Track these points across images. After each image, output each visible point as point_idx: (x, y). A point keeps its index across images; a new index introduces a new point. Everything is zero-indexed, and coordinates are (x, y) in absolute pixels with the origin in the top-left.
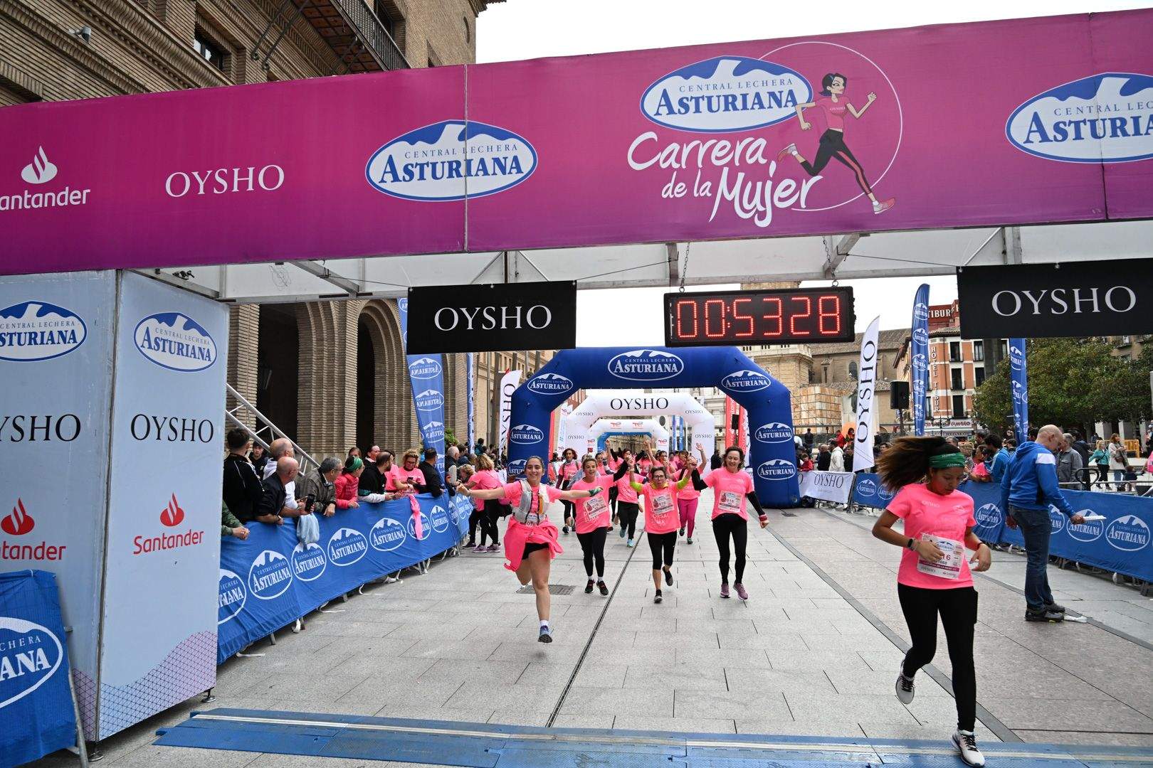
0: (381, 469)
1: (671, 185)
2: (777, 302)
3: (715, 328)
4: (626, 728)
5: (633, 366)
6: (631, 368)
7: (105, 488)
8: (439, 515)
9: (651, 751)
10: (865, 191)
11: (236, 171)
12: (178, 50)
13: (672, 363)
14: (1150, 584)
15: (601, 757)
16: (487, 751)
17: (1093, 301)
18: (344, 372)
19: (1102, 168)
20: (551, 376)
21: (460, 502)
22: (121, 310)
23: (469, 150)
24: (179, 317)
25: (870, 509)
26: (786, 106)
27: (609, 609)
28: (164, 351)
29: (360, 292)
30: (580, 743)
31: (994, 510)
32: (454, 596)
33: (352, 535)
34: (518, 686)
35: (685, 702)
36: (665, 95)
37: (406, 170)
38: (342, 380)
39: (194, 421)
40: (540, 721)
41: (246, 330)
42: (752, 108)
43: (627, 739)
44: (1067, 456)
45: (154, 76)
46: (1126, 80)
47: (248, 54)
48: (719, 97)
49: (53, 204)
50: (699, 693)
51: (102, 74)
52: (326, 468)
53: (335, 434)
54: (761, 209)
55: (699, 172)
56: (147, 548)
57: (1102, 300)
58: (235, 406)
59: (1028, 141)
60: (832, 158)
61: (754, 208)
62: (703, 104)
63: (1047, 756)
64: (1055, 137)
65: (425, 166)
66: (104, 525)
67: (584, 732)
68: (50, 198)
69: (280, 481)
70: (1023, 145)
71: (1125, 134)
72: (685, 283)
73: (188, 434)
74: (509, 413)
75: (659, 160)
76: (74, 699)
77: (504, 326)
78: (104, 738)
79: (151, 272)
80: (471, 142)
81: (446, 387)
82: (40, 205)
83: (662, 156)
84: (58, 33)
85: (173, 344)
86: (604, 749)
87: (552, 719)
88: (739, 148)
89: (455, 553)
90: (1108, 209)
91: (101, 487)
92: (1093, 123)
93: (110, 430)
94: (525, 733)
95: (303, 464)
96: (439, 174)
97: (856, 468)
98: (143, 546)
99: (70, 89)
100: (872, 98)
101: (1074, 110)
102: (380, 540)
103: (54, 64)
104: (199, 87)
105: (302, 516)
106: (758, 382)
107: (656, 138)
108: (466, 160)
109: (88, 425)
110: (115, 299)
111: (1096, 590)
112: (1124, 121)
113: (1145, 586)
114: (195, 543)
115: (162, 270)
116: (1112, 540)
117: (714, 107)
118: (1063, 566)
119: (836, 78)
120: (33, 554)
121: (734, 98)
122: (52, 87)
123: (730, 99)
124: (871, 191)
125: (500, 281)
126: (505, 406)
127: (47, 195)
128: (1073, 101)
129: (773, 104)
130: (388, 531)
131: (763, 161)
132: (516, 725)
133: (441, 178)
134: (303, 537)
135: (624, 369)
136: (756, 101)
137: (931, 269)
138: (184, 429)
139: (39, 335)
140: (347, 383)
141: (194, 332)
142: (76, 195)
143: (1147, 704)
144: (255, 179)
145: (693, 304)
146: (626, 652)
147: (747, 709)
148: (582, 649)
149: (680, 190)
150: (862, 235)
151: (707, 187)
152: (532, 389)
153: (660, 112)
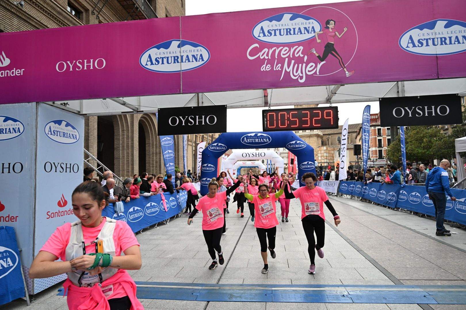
0: (149, 183)
1: (265, 65)
2: (308, 113)
3: (283, 124)
4: (248, 283)
5: (251, 139)
6: (250, 140)
7: (34, 192)
8: (173, 201)
9: (258, 292)
10: (343, 68)
11: (85, 61)
12: (61, 11)
13: (267, 138)
15: (238, 295)
16: (193, 294)
17: (432, 111)
18: (133, 144)
19: (437, 58)
20: (218, 144)
21: (181, 196)
22: (39, 119)
23: (182, 52)
24: (63, 122)
25: (345, 195)
26: (311, 33)
27: (241, 237)
28: (57, 135)
29: (138, 110)
30: (230, 290)
31: (394, 195)
32: (179, 233)
33: (137, 210)
34: (205, 268)
35: (272, 272)
36: (262, 28)
37: (156, 60)
38: (133, 147)
39: (70, 164)
40: (214, 282)
41: (93, 127)
42: (298, 34)
43: (249, 288)
45: (51, 22)
46: (447, 22)
47: (90, 12)
48: (284, 29)
49: (9, 75)
50: (277, 269)
51: (29, 21)
52: (126, 183)
53: (130, 169)
54: (301, 75)
55: (276, 60)
56: (52, 216)
57: (436, 111)
58: (88, 158)
59: (408, 47)
60: (330, 54)
61: (298, 75)
62: (278, 32)
63: (413, 290)
64: (418, 45)
65: (164, 58)
66: (34, 207)
67: (232, 285)
68: (7, 73)
69: (108, 188)
70: (405, 48)
71: (446, 44)
72: (271, 105)
73: (68, 170)
74: (201, 159)
75: (260, 55)
76: (23, 278)
77: (197, 124)
78: (36, 293)
79: (51, 103)
80: (183, 48)
81: (175, 149)
82: (3, 76)
83: (261, 54)
84: (10, 4)
85: (61, 133)
86: (240, 291)
87: (219, 280)
88: (292, 50)
89: (179, 216)
90: (439, 73)
91: (32, 192)
92: (433, 39)
93: (36, 169)
95: (117, 181)
96: (170, 62)
97: (340, 179)
98: (50, 215)
99: (16, 27)
100: (345, 29)
101: (426, 34)
102: (149, 211)
103: (8, 17)
104: (69, 26)
105: (117, 202)
106: (301, 145)
107: (258, 46)
108: (181, 56)
109: (26, 167)
110: (36, 114)
112: (445, 39)
113: (452, 223)
114: (72, 214)
115: (55, 102)
117: (282, 34)
118: (420, 216)
119: (331, 21)
120: (5, 220)
121: (290, 30)
122: (8, 26)
123: (288, 30)
124: (345, 68)
125: (196, 105)
126: (199, 156)
127: (6, 71)
128: (426, 31)
129: (306, 32)
130: (152, 207)
131: (302, 56)
132: (204, 283)
133: (171, 63)
134: (117, 211)
135: (247, 141)
136: (299, 31)
137: (369, 99)
138: (66, 168)
139: (5, 130)
140: (134, 148)
141: (70, 128)
142: (18, 71)
143: (452, 269)
144: (94, 64)
145: (274, 114)
146: (248, 253)
147: (296, 275)
148: (231, 253)
149: (268, 68)
150: (341, 85)
151: (279, 66)
152: (210, 149)
153: (260, 36)
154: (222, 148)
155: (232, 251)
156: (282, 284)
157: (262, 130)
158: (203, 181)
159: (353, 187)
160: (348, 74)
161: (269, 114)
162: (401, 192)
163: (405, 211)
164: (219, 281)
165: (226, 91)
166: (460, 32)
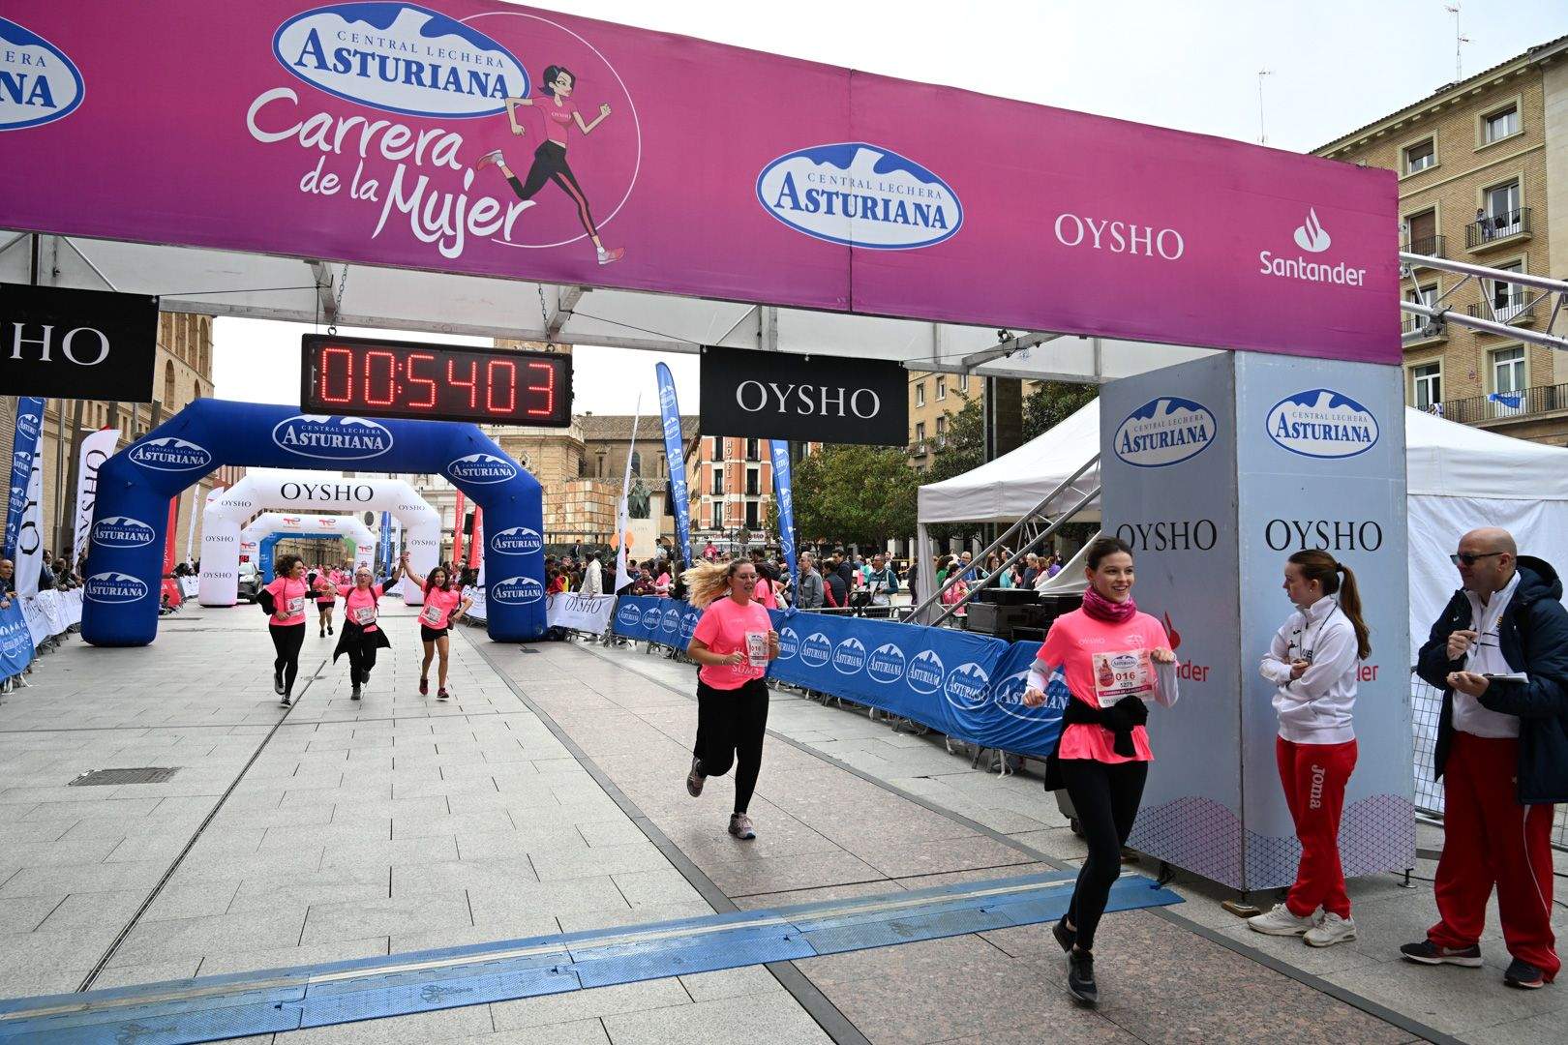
1: (316, 174)
2: (470, 364)
3: (379, 392)
4: (219, 972)
5: (314, 436)
6: (310, 439)
9: (251, 999)
10: (588, 230)
13: (375, 437)
14: (901, 718)
15: (164, 1023)
17: (839, 403)
19: (851, 252)
20: (171, 444)
25: (632, 642)
26: (493, 96)
27: (229, 798)
30: (132, 1008)
34: (38, 935)
35: (322, 921)
36: (313, 36)
40: (68, 984)
42: (445, 88)
43: (214, 990)
46: (882, 156)
48: (397, 60)
50: (347, 905)
54: (449, 232)
55: (361, 164)
57: (846, 402)
59: (779, 205)
60: (550, 180)
61: (439, 229)
62: (373, 66)
63: (759, 923)
64: (807, 205)
67: (145, 989)
70: (773, 207)
71: (875, 217)
75: (297, 135)
77: (17, 356)
83: (304, 128)
86: (171, 1010)
87: (93, 976)
88: (423, 141)
90: (854, 297)
94: (30, 1009)
97: (618, 587)
100: (605, 111)
101: (827, 179)
106: (499, 472)
107: (296, 102)
111: (852, 728)
112: (874, 202)
113: (896, 721)
116: (872, 671)
117: (390, 74)
119: (562, 74)
121: (420, 67)
123: (414, 68)
124: (596, 234)
126: (86, 485)
128: (827, 167)
129: (475, 88)
131: (456, 166)
132: (20, 997)
135: (298, 439)
136: (451, 80)
143: (871, 850)
145: (347, 355)
146: (244, 859)
147: (411, 919)
148: (169, 864)
149: (330, 185)
150: (583, 289)
151: (370, 188)
152: (137, 460)
153: (304, 61)
154: (189, 459)
155: (177, 855)
156: (352, 958)
157: (299, 405)
158: (95, 583)
159: (656, 615)
160: (603, 255)
161: (329, 354)
162: (783, 632)
163: (790, 687)
164: (89, 982)
165: (155, 244)
166: (911, 191)
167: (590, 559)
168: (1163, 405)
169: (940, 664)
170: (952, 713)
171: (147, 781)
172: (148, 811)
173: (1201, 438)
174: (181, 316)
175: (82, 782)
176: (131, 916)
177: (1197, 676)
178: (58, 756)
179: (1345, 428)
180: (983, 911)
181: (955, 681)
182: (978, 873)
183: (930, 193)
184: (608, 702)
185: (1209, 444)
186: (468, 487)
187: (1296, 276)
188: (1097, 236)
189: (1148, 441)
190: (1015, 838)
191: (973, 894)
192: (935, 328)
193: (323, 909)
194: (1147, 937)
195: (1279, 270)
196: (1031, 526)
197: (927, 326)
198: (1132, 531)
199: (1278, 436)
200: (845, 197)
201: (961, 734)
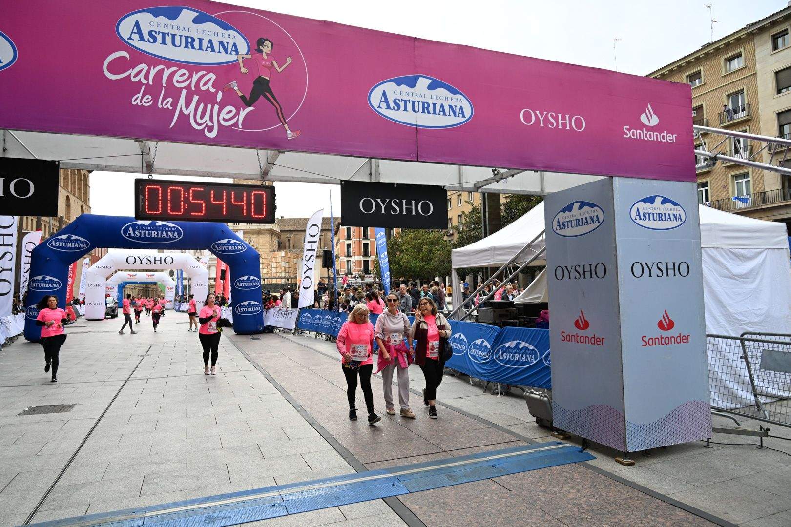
1: (140, 95)
2: (223, 192)
3: (176, 207)
4: (99, 512)
5: (142, 232)
6: (140, 233)
10: (282, 122)
13: (174, 231)
17: (412, 208)
19: (417, 131)
20: (69, 238)
25: (308, 332)
26: (231, 54)
27: (102, 419)
35: (151, 483)
36: (137, 24)
40: (18, 521)
42: (206, 50)
43: (94, 522)
44: (405, 298)
46: (431, 81)
48: (181, 36)
50: (164, 474)
54: (210, 124)
55: (163, 90)
57: (416, 208)
59: (379, 107)
60: (261, 96)
61: (205, 123)
62: (168, 39)
63: (379, 477)
64: (394, 107)
67: (58, 522)
70: (377, 109)
71: (429, 112)
74: (28, 266)
75: (130, 75)
83: (133, 72)
87: (32, 516)
88: (195, 77)
90: (419, 154)
97: (300, 306)
100: (289, 60)
101: (404, 93)
106: (238, 248)
107: (128, 57)
112: (428, 105)
117: (177, 43)
119: (266, 42)
121: (193, 40)
123: (190, 40)
124: (286, 123)
128: (404, 87)
129: (222, 50)
131: (213, 90)
135: (134, 233)
136: (209, 46)
145: (158, 189)
146: (110, 451)
147: (198, 480)
148: (71, 455)
149: (147, 101)
150: (280, 152)
151: (169, 101)
152: (52, 246)
153: (132, 37)
154: (78, 245)
155: (75, 450)
156: (168, 502)
157: (134, 216)
158: (31, 310)
159: (319, 319)
161: (149, 188)
164: (30, 519)
166: (446, 99)
167: (285, 291)
168: (577, 205)
169: (465, 340)
170: (473, 365)
171: (59, 411)
172: (60, 428)
173: (597, 222)
174: (73, 171)
175: (25, 413)
176: (51, 483)
177: (598, 343)
178: (12, 400)
179: (669, 214)
180: (494, 467)
181: (474, 348)
182: (490, 447)
183: (456, 100)
184: (296, 364)
185: (600, 225)
186: (222, 256)
187: (642, 138)
188: (541, 120)
189: (570, 223)
190: (507, 428)
191: (488, 458)
192: (460, 168)
193: (152, 477)
194: (579, 478)
195: (634, 135)
196: (510, 268)
197: (456, 167)
198: (562, 269)
199: (636, 219)
200: (413, 102)
201: (477, 375)
